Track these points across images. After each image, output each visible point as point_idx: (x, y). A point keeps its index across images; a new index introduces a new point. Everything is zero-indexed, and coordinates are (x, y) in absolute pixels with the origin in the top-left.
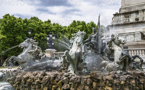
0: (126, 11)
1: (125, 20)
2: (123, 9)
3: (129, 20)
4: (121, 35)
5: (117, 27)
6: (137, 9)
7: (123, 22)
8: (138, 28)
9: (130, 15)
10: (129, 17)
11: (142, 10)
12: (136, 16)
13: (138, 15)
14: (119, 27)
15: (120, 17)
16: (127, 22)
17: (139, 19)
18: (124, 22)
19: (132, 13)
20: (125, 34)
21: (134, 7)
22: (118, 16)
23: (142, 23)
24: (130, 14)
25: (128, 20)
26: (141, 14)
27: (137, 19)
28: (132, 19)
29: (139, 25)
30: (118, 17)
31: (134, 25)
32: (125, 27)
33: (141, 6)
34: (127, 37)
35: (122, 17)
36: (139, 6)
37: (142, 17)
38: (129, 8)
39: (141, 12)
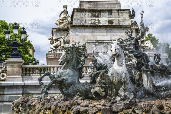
0: (91, 6)
1: (93, 19)
2: (86, 3)
3: (99, 21)
4: (99, 42)
5: (83, 30)
6: (107, 8)
7: (90, 23)
8: (114, 34)
9: (100, 15)
10: (98, 16)
11: (116, 10)
12: (109, 17)
13: (112, 17)
14: (86, 30)
15: (85, 14)
16: (96, 24)
17: (114, 22)
18: (92, 23)
19: (102, 12)
20: (105, 42)
21: (103, 4)
22: (82, 12)
23: (119, 28)
24: (100, 13)
25: (97, 22)
26: (115, 15)
27: (111, 22)
28: (103, 21)
29: (115, 31)
30: (81, 14)
31: (108, 30)
32: (95, 30)
33: (112, 3)
34: (108, 46)
35: (88, 14)
36: (110, 3)
37: (118, 20)
38: (95, 3)
39: (115, 12)
